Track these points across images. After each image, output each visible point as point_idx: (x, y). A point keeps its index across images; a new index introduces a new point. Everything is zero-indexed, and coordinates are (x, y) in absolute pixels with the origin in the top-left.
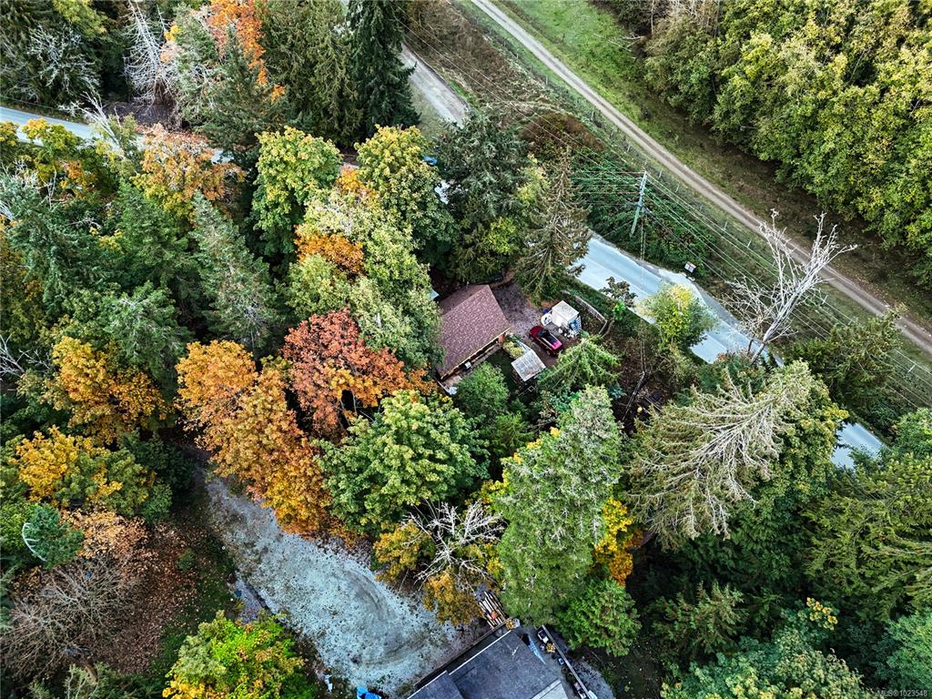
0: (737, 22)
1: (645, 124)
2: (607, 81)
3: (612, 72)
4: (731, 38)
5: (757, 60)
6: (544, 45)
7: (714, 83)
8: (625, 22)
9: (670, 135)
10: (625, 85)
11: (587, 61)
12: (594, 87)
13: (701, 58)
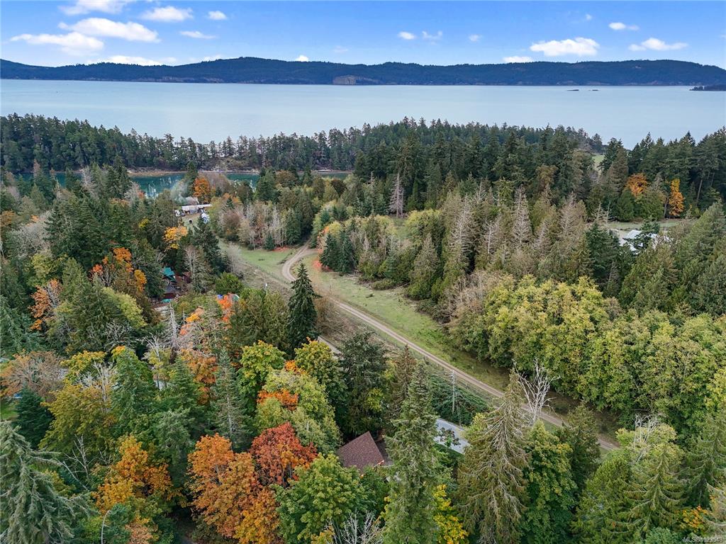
0: (491, 307)
1: (454, 363)
2: (430, 345)
3: (432, 340)
4: (490, 314)
5: (504, 319)
6: (393, 330)
7: (486, 335)
8: (436, 319)
9: (469, 367)
10: (440, 346)
11: (418, 337)
12: (423, 348)
13: (477, 324)
